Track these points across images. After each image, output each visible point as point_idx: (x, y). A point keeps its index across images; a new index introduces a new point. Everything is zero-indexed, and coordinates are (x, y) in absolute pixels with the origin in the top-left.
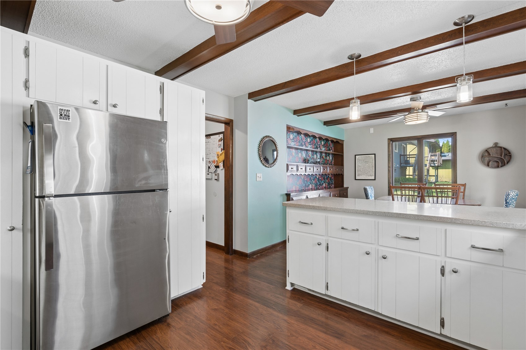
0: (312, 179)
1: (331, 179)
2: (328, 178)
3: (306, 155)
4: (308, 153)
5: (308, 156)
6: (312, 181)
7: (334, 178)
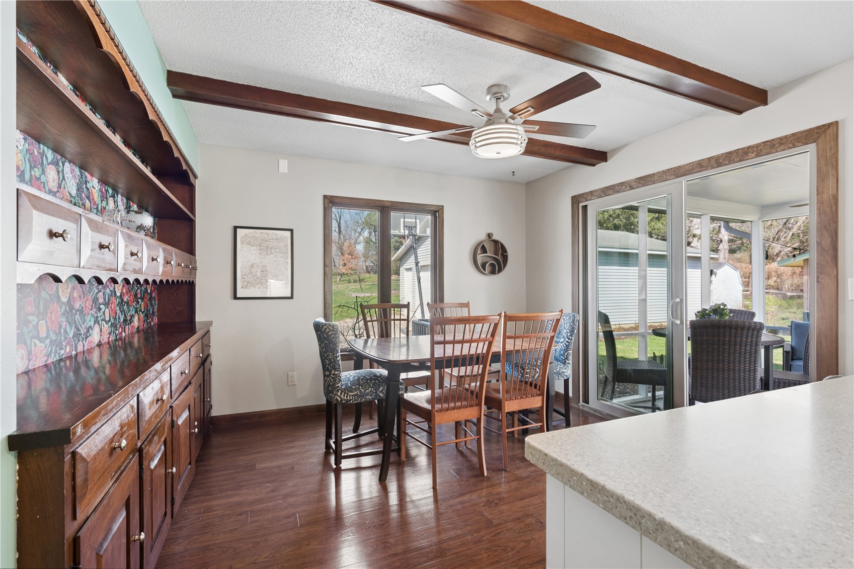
0: (101, 300)
1: (151, 299)
2: (146, 295)
3: (78, 190)
4: (86, 182)
5: (88, 198)
6: (100, 309)
7: (159, 294)
